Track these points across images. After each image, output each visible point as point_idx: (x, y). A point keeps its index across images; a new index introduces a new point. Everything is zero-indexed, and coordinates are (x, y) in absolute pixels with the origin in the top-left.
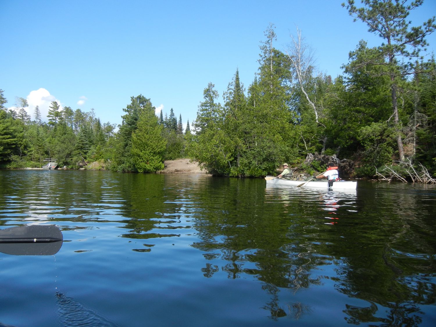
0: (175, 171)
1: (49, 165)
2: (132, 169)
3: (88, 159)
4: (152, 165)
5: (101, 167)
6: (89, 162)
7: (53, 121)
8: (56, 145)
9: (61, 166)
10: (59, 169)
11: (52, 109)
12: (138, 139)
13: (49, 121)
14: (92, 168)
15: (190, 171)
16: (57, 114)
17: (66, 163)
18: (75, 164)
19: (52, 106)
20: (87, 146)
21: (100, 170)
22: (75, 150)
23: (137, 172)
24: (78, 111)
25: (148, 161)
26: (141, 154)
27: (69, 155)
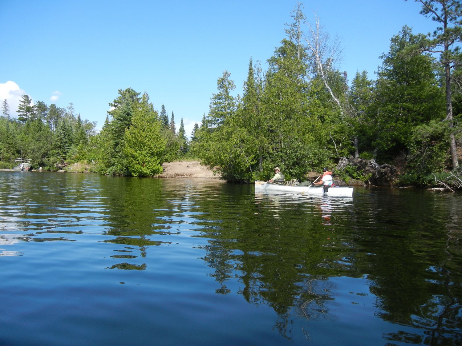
0: (175, 176)
1: (22, 166)
2: (124, 172)
3: (68, 160)
4: (149, 168)
5: (84, 169)
6: (69, 163)
7: (24, 117)
8: (30, 144)
9: (36, 167)
10: (33, 170)
11: (22, 104)
12: (132, 137)
13: (20, 117)
14: (73, 171)
15: (192, 175)
16: (29, 109)
17: (42, 164)
18: (53, 165)
19: (22, 100)
20: (67, 145)
21: (82, 172)
22: (52, 149)
23: (131, 176)
24: (53, 106)
25: (144, 163)
26: (136, 154)
27: (46, 155)
